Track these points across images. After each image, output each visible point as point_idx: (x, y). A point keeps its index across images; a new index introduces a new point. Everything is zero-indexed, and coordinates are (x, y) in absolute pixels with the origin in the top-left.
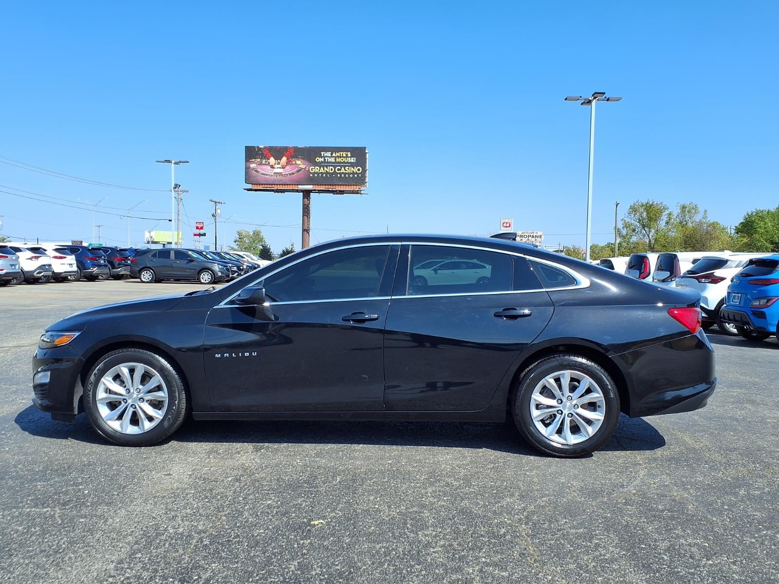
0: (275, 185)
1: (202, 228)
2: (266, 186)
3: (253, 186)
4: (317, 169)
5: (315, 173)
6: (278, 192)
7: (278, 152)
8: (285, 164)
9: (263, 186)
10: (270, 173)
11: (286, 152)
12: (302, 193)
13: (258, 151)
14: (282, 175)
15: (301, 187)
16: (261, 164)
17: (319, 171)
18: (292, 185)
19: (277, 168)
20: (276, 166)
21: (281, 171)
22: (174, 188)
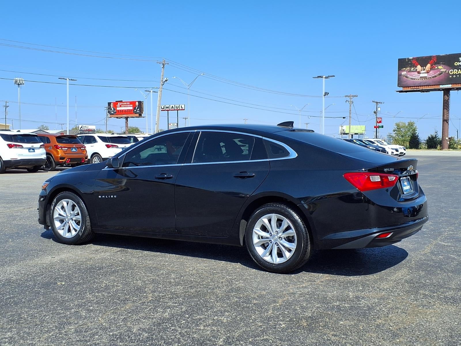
0: (421, 86)
1: (380, 122)
2: (414, 88)
3: (404, 88)
4: (456, 71)
5: (453, 74)
6: (424, 92)
7: (423, 61)
8: (429, 70)
9: (412, 88)
10: (417, 78)
11: (430, 60)
12: (443, 91)
13: (408, 61)
14: (427, 79)
15: (441, 87)
16: (410, 71)
17: (457, 73)
18: (435, 85)
19: (423, 73)
20: (422, 72)
21: (426, 75)
22: (324, 95)
